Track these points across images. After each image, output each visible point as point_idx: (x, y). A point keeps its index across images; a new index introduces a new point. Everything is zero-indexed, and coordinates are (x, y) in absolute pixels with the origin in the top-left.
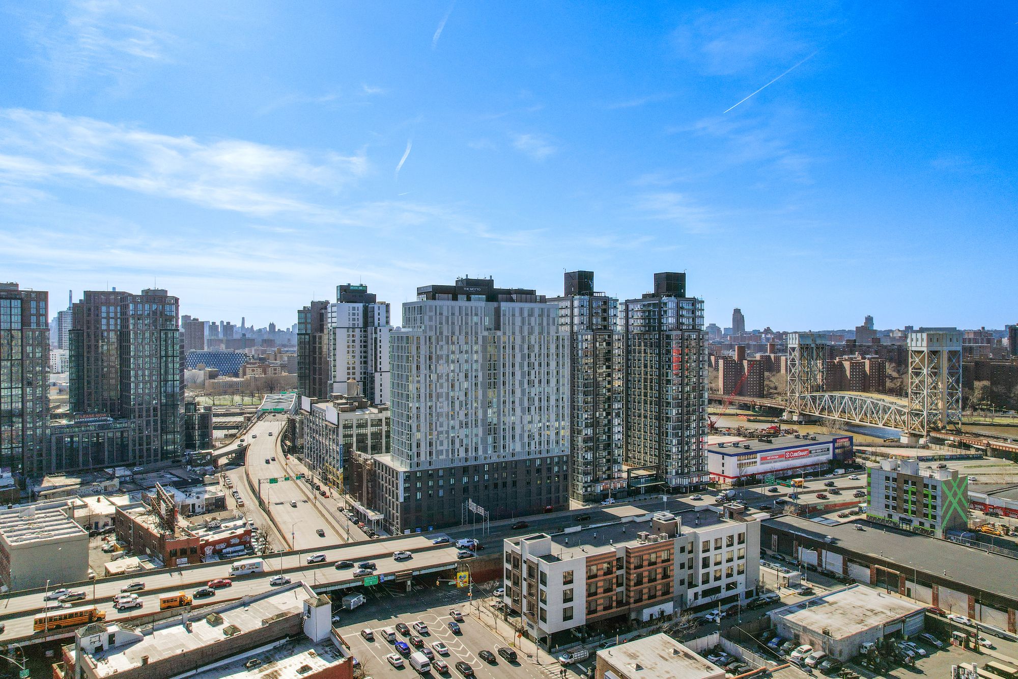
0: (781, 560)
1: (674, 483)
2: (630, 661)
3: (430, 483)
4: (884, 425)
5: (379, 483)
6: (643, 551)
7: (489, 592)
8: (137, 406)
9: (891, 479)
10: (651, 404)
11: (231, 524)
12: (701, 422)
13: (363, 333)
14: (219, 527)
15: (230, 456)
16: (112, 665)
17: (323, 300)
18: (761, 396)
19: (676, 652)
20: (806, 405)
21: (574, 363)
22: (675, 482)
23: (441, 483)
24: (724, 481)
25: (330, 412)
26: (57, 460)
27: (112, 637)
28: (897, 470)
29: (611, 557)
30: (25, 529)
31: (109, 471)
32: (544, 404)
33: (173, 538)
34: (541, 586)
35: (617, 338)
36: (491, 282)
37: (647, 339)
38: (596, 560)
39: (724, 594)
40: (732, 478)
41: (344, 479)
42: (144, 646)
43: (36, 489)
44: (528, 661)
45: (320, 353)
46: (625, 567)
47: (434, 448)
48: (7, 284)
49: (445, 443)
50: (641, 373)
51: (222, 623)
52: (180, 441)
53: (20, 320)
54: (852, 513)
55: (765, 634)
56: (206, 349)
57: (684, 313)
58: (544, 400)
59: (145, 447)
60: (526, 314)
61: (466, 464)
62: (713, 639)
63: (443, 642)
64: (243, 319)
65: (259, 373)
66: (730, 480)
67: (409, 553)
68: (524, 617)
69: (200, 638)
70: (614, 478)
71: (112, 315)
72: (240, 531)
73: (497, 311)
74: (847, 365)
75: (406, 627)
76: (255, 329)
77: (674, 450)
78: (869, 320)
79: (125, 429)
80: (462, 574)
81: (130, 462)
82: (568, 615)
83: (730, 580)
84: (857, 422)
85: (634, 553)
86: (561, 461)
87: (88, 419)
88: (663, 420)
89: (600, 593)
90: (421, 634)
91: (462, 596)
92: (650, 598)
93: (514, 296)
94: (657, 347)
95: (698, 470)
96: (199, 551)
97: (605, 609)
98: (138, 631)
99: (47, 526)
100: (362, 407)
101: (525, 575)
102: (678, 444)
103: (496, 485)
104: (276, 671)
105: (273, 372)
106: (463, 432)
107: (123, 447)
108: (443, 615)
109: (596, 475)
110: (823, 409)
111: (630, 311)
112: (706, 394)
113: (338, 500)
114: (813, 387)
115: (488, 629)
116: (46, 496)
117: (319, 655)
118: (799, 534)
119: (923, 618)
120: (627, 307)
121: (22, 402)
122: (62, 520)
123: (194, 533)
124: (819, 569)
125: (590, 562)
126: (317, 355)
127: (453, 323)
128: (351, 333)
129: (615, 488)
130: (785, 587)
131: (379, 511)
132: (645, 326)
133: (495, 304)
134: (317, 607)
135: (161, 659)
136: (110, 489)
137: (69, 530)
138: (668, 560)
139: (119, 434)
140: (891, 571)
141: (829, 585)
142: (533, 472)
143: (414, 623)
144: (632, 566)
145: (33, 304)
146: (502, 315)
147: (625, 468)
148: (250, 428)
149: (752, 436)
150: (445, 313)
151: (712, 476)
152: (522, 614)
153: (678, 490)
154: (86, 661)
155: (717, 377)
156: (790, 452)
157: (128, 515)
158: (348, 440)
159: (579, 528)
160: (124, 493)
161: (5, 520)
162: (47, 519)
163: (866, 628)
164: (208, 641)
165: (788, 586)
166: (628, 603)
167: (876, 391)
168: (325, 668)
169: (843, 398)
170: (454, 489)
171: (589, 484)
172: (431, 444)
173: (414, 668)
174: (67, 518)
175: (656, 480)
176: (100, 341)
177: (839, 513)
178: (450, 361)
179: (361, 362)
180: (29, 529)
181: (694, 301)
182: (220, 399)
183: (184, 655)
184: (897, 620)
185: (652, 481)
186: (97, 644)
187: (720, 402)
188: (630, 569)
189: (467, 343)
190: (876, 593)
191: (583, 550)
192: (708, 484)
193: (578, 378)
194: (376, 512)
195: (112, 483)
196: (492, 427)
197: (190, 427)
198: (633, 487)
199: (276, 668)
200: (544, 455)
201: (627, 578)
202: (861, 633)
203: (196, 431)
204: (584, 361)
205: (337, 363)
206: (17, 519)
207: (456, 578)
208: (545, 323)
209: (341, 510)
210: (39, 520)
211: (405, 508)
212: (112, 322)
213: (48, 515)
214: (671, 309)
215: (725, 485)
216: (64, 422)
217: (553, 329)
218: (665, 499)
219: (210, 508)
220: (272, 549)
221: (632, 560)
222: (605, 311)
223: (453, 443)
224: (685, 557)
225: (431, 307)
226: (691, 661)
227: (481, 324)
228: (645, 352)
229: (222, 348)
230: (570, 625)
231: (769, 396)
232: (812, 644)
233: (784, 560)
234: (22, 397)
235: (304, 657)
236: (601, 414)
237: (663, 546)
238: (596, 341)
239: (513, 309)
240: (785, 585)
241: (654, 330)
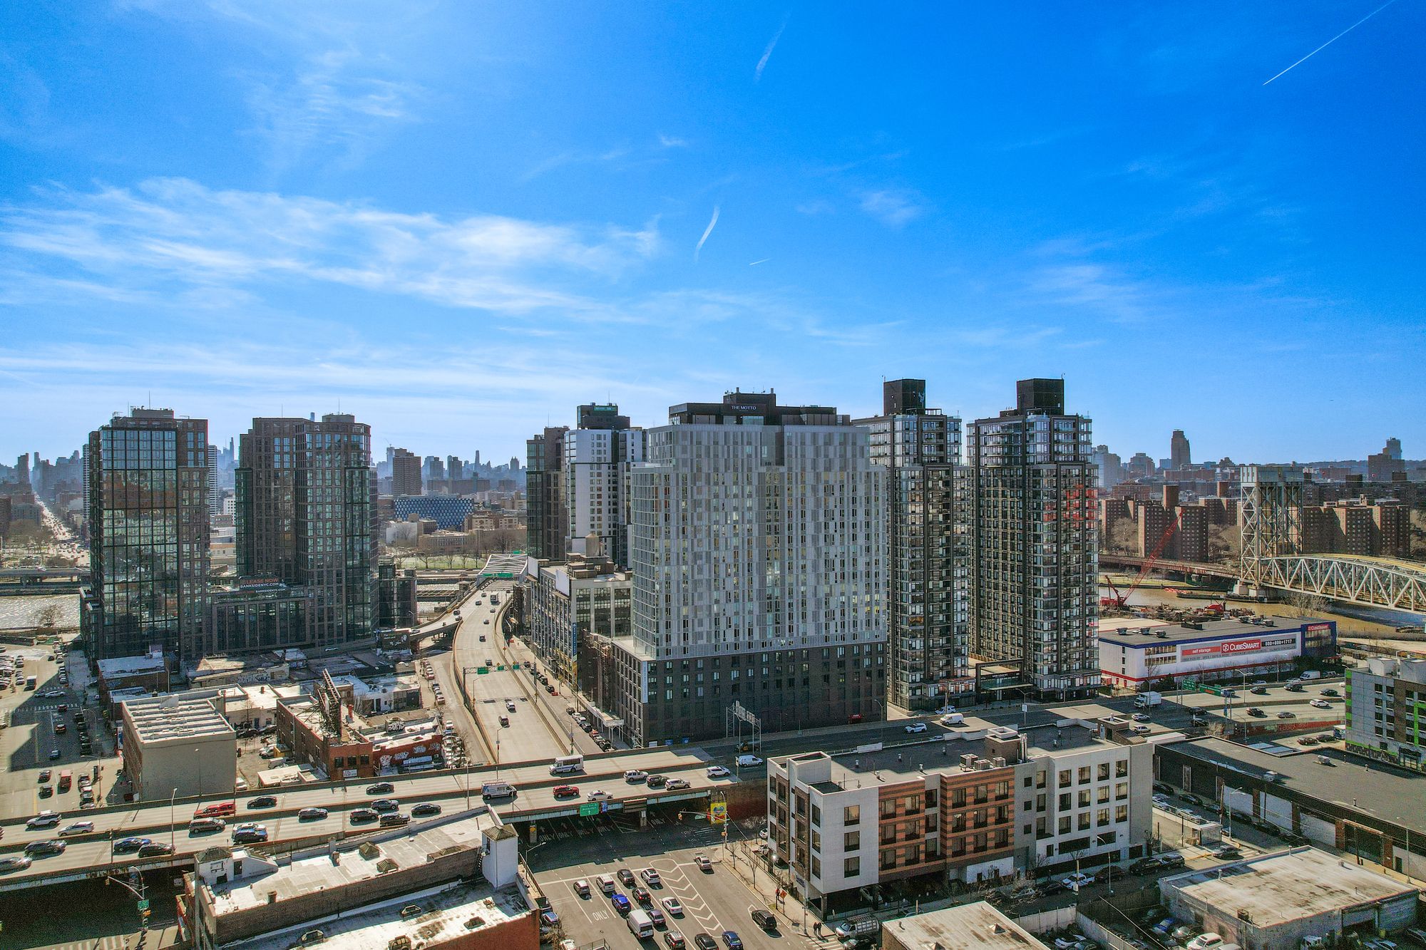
0: (1195, 804)
1: (1046, 686)
2: (929, 939)
3: (685, 678)
4: (1396, 606)
5: (619, 676)
6: (966, 781)
7: (751, 834)
8: (315, 569)
9: (1384, 689)
10: (1012, 570)
11: (417, 727)
12: (1087, 597)
13: (611, 471)
14: (402, 730)
15: (436, 636)
16: (235, 901)
17: (561, 426)
18: (1203, 559)
19: (999, 929)
20: (1269, 574)
21: (896, 511)
22: (1047, 684)
23: (700, 678)
24: (1125, 684)
25: (560, 577)
26: (219, 637)
27: (238, 864)
28: (1396, 675)
29: (918, 788)
30: (164, 724)
31: (279, 653)
32: (849, 569)
33: (339, 743)
34: (813, 826)
35: (959, 475)
36: (772, 397)
37: (1006, 476)
38: (893, 792)
39: (1094, 850)
40: (1137, 680)
41: (579, 670)
42: (277, 880)
43: (191, 673)
44: (792, 931)
45: (556, 498)
46: (939, 804)
47: (690, 630)
48: (160, 412)
49: (706, 622)
50: (997, 525)
51: (378, 856)
52: (372, 615)
53: (174, 457)
54: (1322, 739)
55: (1151, 913)
56: (425, 492)
57: (1061, 437)
58: (849, 564)
59: (326, 623)
60: (821, 442)
61: (735, 653)
62: (1067, 915)
63: (679, 898)
64: (477, 452)
65: (489, 527)
66: (1135, 683)
67: (645, 773)
68: (792, 869)
69: (347, 874)
70: (956, 677)
71: (286, 449)
72: (428, 737)
73: (780, 437)
74: (1341, 514)
75: (631, 875)
76: (493, 466)
77: (1046, 638)
78: (1394, 444)
79: (301, 599)
80: (718, 805)
81: (308, 642)
82: (851, 870)
83: (1104, 830)
84: (1353, 600)
85: (953, 784)
86: (875, 650)
87: (256, 586)
88: (1030, 594)
89: (900, 840)
90: (650, 885)
91: (713, 836)
92: (977, 850)
93: (804, 417)
94: (1021, 487)
95: (1084, 668)
96: (372, 762)
97: (908, 863)
98: (271, 861)
99: (189, 721)
100: (606, 571)
101: (793, 810)
102: (1053, 629)
103: (779, 683)
104: (438, 923)
105: (508, 524)
106: (731, 608)
107: (298, 621)
108: (685, 860)
109: (929, 671)
110: (1297, 581)
111: (983, 435)
112: (1096, 556)
113: (568, 697)
114: (1281, 546)
115: (745, 883)
116: (201, 684)
117: (498, 905)
118: (1225, 766)
119: (1413, 905)
120: (978, 429)
121: (178, 562)
122: (209, 713)
123: (367, 737)
124: (1255, 821)
125: (885, 794)
126: (552, 501)
127: (716, 456)
128: (596, 471)
129: (957, 691)
130: (1195, 845)
131: (618, 716)
132: (1003, 458)
133: (777, 428)
134: (498, 840)
135: (293, 896)
136: (277, 677)
137: (215, 727)
138: (1005, 796)
139: (293, 605)
140: (1369, 829)
141: (1268, 846)
142: (834, 667)
143: (643, 870)
144: (949, 803)
145: (190, 436)
146: (786, 443)
147: (972, 662)
148: (466, 600)
149: (1179, 618)
150: (705, 442)
151: (1105, 677)
152: (791, 865)
153: (1052, 697)
154: (202, 892)
155: (1135, 532)
156: (1229, 644)
157: (289, 710)
158: (583, 616)
159: (879, 746)
160: (294, 682)
161: (142, 711)
162: (191, 712)
163: (1310, 914)
164: (355, 878)
165: (1200, 844)
166: (943, 856)
167: (1392, 553)
168: (501, 922)
169: (1330, 563)
170: (719, 687)
171: (918, 685)
172: (685, 624)
173: (633, 932)
174: (215, 712)
175: (1020, 681)
176: (273, 484)
177: (1301, 738)
178: (712, 509)
179: (609, 510)
180: (168, 723)
181: (1076, 420)
182: (434, 561)
183: (322, 893)
184: (1366, 904)
185: (1013, 682)
186: (220, 873)
187: (1138, 569)
188: (946, 807)
189: (736, 483)
190: (1337, 861)
191: (878, 778)
192: (1097, 688)
193: (902, 533)
194: (615, 716)
195: (280, 669)
196: (773, 601)
197: (387, 597)
198: (984, 690)
199: (439, 920)
200: (848, 642)
201: (942, 821)
202: (1301, 920)
203: (395, 603)
204: (911, 508)
205: (577, 512)
206: (158, 710)
207: (710, 810)
208: (849, 455)
209: (571, 712)
210: (181, 713)
211: (651, 712)
212: (287, 458)
213: (193, 706)
214: (1041, 432)
215: (1125, 691)
216: (228, 588)
217: (860, 463)
218: (1025, 708)
219: (400, 705)
220: (469, 762)
221: (949, 794)
222: (941, 436)
223: (717, 622)
224: (1033, 794)
225: (684, 434)
226: (1019, 944)
227: (756, 457)
228: (1004, 495)
229: (445, 492)
230: (853, 883)
231: (1217, 559)
232: (1222, 932)
233: (1200, 804)
234: (178, 558)
235: (478, 907)
236: (935, 583)
237: (998, 776)
238: (928, 479)
239: (803, 436)
240: (1195, 841)
241: (1016, 463)
